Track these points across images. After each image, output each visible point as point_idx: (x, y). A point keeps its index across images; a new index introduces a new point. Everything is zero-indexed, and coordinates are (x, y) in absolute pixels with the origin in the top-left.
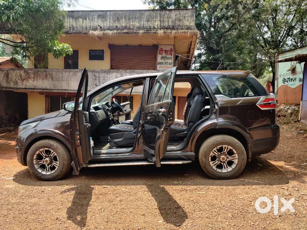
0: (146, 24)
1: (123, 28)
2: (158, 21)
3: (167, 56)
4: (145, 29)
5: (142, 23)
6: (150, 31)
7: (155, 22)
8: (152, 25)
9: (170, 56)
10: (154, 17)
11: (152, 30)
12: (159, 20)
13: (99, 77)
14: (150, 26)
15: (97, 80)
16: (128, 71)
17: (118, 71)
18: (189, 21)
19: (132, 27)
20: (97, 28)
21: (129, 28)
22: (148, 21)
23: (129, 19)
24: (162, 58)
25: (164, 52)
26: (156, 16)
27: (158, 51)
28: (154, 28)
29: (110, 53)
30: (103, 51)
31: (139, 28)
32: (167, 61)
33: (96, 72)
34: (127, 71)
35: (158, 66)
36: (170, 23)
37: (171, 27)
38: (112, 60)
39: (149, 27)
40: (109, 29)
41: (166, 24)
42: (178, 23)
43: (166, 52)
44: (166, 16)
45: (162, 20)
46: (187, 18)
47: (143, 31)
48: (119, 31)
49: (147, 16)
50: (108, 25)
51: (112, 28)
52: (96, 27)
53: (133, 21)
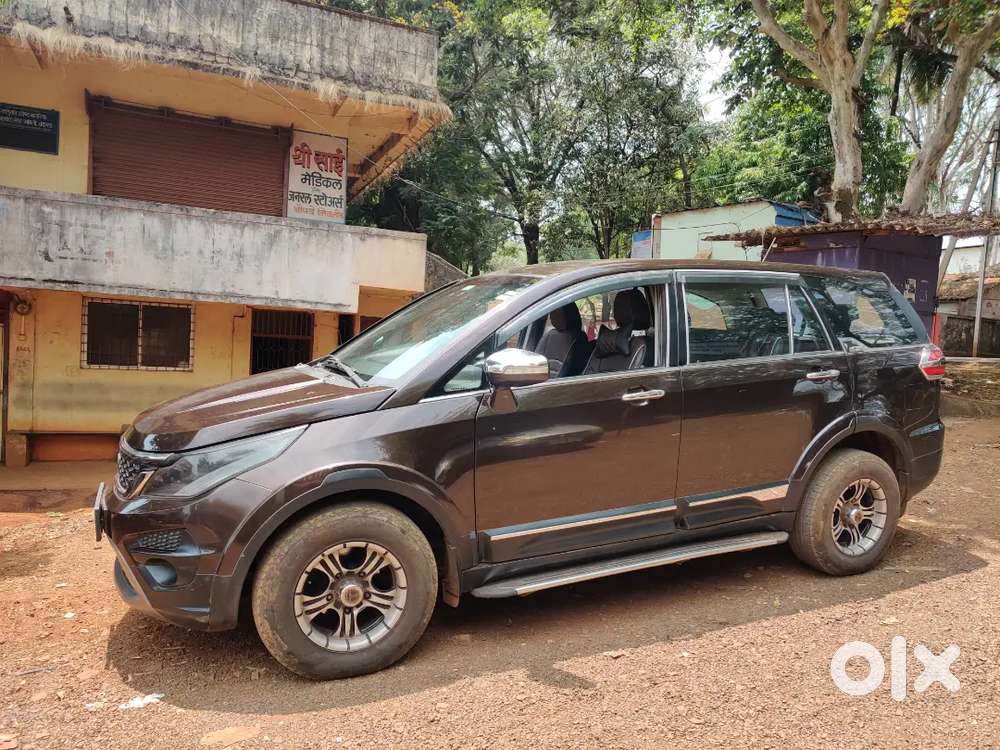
0: (267, 48)
1: (172, 41)
2: (311, 44)
3: (324, 174)
4: (264, 64)
5: (251, 41)
6: (284, 78)
7: (302, 47)
8: (291, 58)
9: (334, 175)
10: (299, 27)
11: (292, 74)
12: (315, 43)
13: (61, 225)
14: (280, 55)
15: (54, 236)
16: (196, 211)
17: (155, 209)
18: (419, 71)
19: (208, 47)
20: (49, 16)
21: (199, 48)
22: (275, 38)
23: (197, 9)
24: (306, 178)
25: (312, 157)
26: (306, 28)
27: (292, 152)
28: (298, 69)
29: (87, 128)
30: (53, 117)
31: (241, 55)
32: (323, 189)
33: (46, 203)
34: (194, 213)
35: (292, 205)
36: (356, 62)
37: (358, 76)
38: (96, 159)
39: (277, 61)
40: (106, 34)
41: (342, 64)
42: (382, 68)
43: (320, 157)
44: (342, 35)
45: (327, 46)
46: (411, 58)
47: (258, 73)
48: (155, 51)
49: (270, 17)
50: (104, 15)
51: (125, 34)
52: (46, 14)
53: (213, 24)
